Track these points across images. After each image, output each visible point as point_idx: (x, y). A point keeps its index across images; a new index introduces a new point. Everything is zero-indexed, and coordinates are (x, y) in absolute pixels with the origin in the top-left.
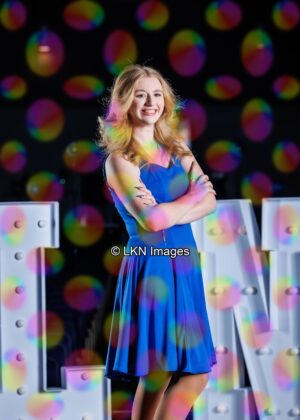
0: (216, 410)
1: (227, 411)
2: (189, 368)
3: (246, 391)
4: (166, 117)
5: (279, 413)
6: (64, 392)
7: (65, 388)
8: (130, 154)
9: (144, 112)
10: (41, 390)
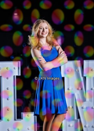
0: (69, 126)
1: (73, 126)
2: (59, 112)
3: (79, 120)
4: (49, 35)
5: (89, 127)
6: (22, 120)
7: (22, 119)
8: (37, 47)
9: (42, 33)
10: (15, 120)
